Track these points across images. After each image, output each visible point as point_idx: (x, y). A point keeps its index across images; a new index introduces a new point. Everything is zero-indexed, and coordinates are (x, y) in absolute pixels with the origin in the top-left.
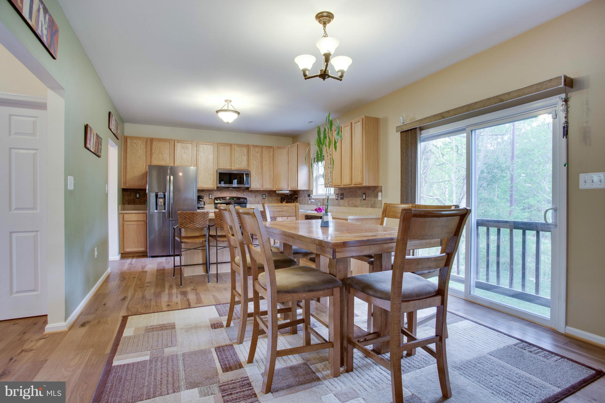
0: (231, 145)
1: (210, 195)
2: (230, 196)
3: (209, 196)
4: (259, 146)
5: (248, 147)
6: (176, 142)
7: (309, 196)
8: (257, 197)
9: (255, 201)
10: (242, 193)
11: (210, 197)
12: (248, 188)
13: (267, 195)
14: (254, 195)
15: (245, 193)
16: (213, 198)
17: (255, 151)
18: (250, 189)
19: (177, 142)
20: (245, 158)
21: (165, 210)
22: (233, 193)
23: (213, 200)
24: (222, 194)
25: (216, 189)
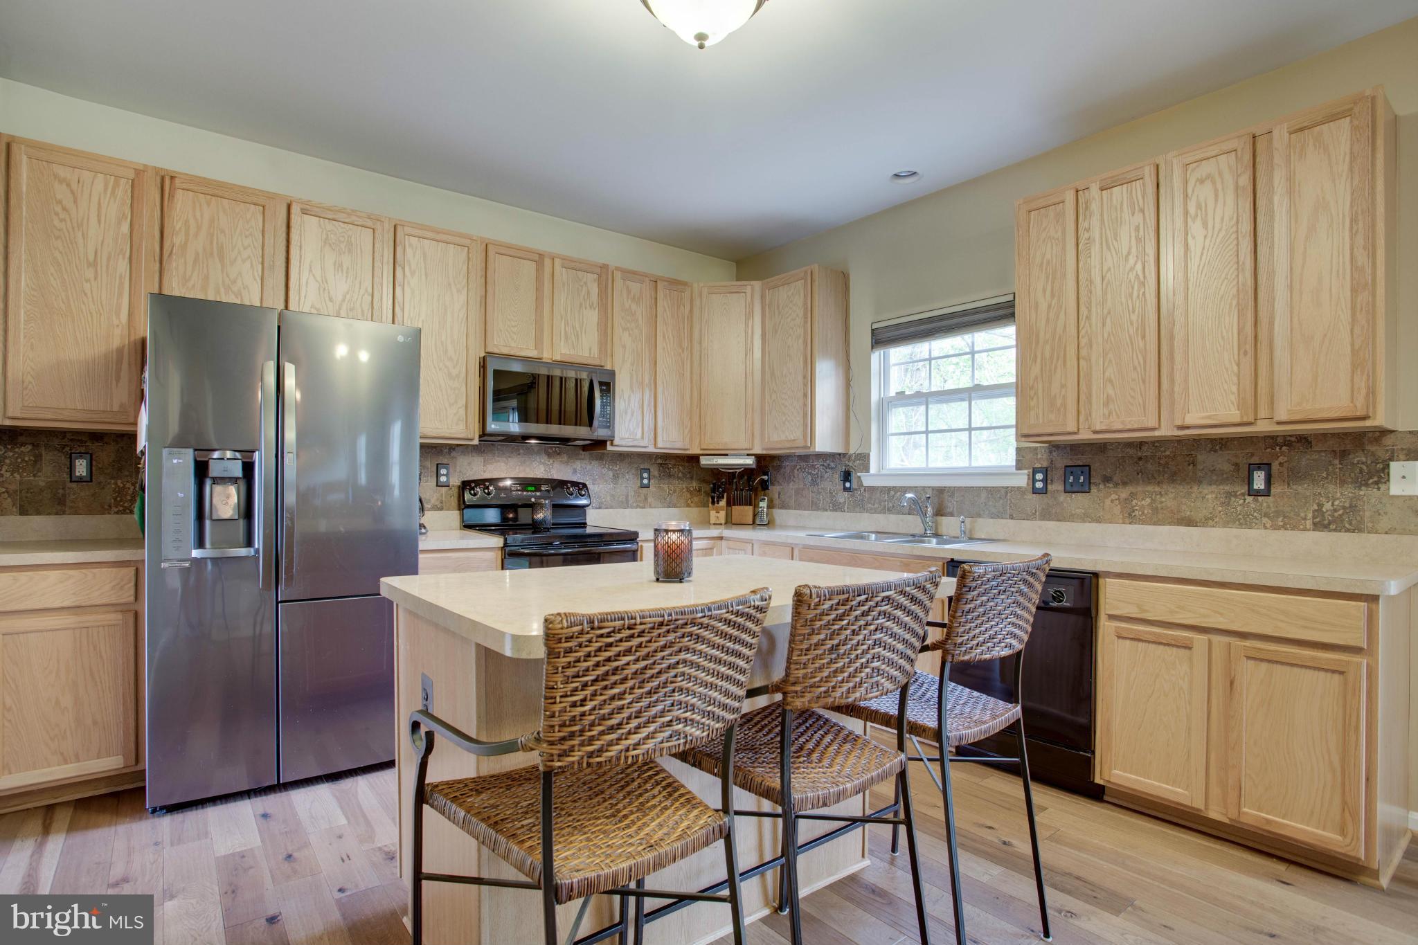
0: (539, 259)
1: (443, 471)
2: (521, 475)
3: (438, 475)
4: (645, 275)
5: (604, 274)
6: (295, 209)
7: (847, 476)
8: (620, 481)
9: (613, 496)
10: (567, 463)
11: (443, 479)
12: (600, 444)
13: (655, 472)
14: (611, 474)
15: (578, 465)
16: (456, 481)
17: (629, 292)
18: (609, 448)
19: (305, 212)
20: (592, 317)
21: (249, 543)
22: (535, 464)
23: (455, 491)
24: (490, 467)
25: (476, 442)
